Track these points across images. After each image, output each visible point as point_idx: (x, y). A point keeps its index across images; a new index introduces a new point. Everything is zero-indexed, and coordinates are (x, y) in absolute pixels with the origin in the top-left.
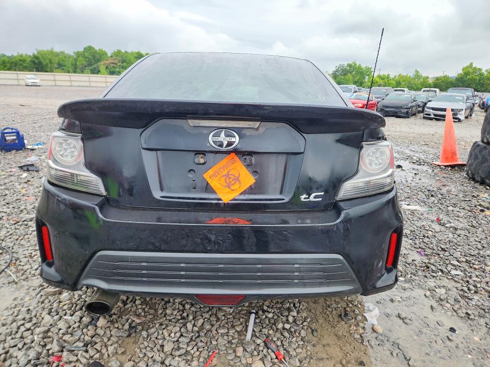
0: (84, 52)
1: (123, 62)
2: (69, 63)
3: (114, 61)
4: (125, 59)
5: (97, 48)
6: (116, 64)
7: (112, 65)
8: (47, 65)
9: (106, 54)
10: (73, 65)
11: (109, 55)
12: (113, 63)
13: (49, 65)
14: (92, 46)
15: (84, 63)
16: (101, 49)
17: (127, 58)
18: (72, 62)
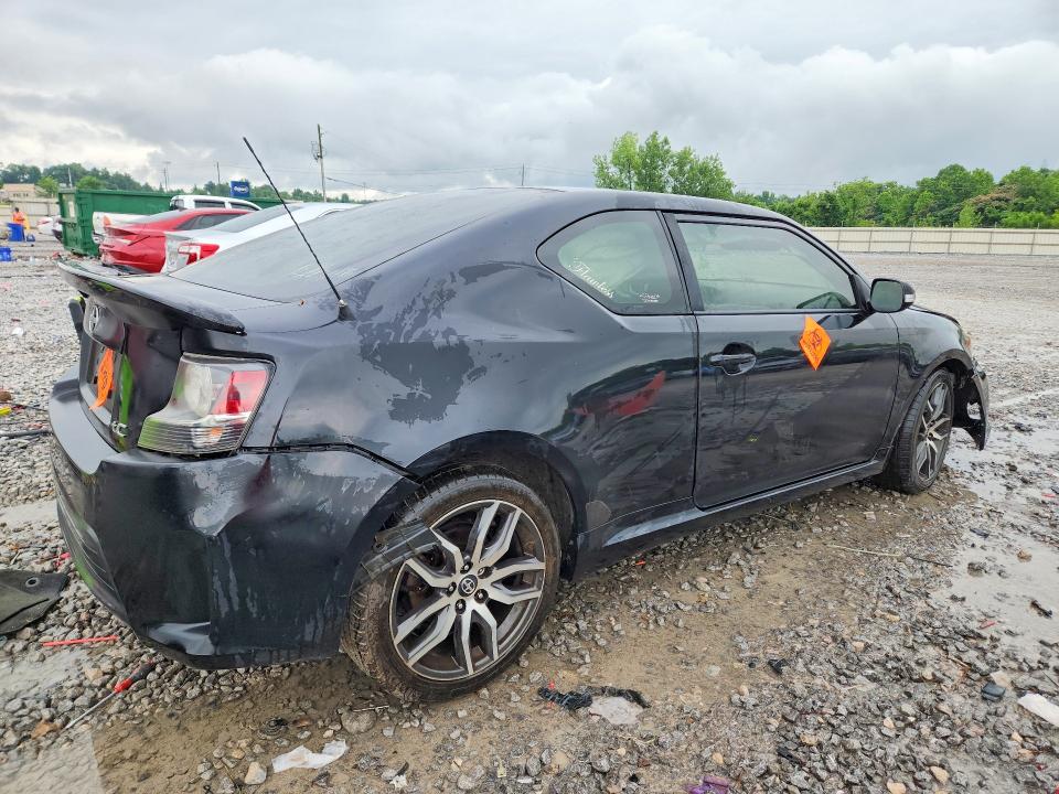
0: (938, 179)
1: (1025, 196)
2: (897, 206)
3: (1003, 195)
4: (1033, 187)
5: (970, 168)
6: (1007, 201)
7: (997, 203)
8: (846, 211)
9: (989, 178)
10: (905, 208)
11: (997, 181)
12: (999, 199)
13: (851, 213)
14: (960, 164)
15: (931, 203)
16: (980, 168)
17: (1042, 187)
18: (905, 202)
